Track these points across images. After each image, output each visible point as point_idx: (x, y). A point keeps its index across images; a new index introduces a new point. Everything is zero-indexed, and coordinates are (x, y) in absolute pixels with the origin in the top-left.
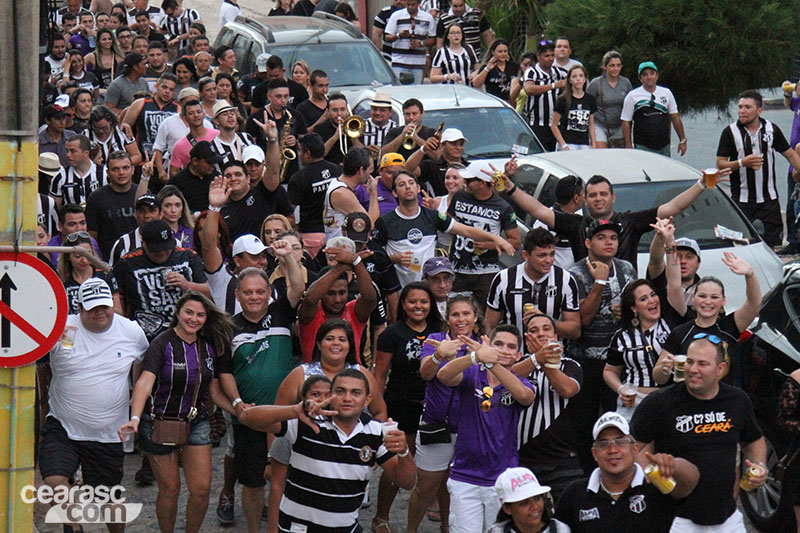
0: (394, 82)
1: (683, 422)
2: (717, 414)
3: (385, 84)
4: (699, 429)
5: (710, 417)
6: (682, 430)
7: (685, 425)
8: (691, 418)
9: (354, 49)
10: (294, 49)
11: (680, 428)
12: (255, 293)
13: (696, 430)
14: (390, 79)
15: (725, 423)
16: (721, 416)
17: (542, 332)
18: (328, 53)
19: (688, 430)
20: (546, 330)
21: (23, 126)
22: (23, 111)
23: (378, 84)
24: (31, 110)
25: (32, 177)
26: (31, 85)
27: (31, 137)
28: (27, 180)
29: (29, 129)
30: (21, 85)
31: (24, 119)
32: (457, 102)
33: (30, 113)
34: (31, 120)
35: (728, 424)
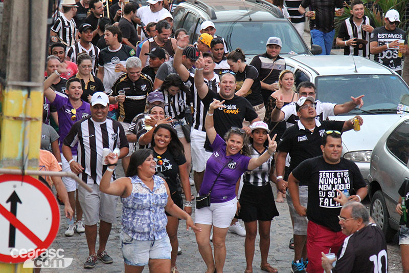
0: (306, 52)
3: (300, 54)
5: (229, 107)
9: (277, 26)
10: (231, 25)
13: (224, 111)
14: (303, 50)
16: (234, 107)
17: (158, 115)
18: (257, 29)
20: (161, 114)
21: (32, 79)
22: (33, 68)
23: (294, 53)
24: (39, 66)
25: (38, 118)
26: (40, 48)
27: (39, 87)
28: (34, 120)
29: (37, 82)
30: (33, 48)
31: (33, 73)
32: (356, 70)
33: (38, 69)
34: (39, 75)
35: (237, 111)
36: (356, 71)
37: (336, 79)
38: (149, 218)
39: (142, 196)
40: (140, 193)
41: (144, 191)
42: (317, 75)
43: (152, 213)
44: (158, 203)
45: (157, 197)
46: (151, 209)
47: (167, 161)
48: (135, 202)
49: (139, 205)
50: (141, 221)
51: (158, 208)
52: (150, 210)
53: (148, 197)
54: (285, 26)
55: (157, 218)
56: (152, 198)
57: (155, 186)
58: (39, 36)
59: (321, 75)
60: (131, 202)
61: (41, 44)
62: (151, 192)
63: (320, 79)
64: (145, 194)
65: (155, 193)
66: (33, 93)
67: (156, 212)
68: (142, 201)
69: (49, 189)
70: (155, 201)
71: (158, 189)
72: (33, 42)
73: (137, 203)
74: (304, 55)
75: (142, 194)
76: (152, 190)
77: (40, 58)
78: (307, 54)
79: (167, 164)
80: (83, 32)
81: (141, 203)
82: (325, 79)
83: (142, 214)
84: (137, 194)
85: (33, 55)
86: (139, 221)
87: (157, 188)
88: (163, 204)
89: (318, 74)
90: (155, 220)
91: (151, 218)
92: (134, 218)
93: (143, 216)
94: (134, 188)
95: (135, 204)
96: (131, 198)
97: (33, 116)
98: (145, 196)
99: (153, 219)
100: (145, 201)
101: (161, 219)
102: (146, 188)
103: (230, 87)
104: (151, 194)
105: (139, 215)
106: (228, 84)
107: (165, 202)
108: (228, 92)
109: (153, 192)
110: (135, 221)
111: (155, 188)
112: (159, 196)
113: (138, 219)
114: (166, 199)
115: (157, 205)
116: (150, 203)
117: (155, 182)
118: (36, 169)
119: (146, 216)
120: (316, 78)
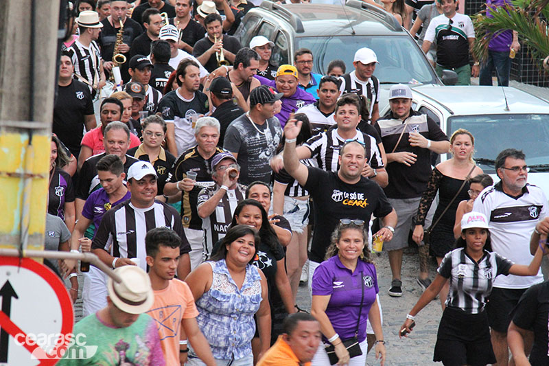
0: (435, 81)
1: (337, 195)
2: (359, 194)
3: (425, 83)
4: (346, 202)
5: (353, 196)
6: (335, 200)
7: (338, 197)
8: (342, 193)
9: (392, 42)
11: (334, 197)
12: (116, 143)
13: (344, 202)
14: (431, 78)
15: (363, 201)
16: (361, 196)
19: (339, 200)
21: (35, 117)
22: (36, 102)
23: (417, 83)
24: (45, 100)
25: (43, 175)
26: (47, 72)
27: (44, 129)
28: (37, 177)
29: (41, 121)
30: (36, 72)
31: (36, 109)
32: (507, 107)
33: (43, 103)
34: (45, 111)
35: (365, 202)
36: (508, 109)
37: (478, 120)
38: (229, 327)
39: (223, 296)
40: (222, 292)
41: (228, 290)
42: (450, 115)
43: (233, 321)
44: (244, 310)
45: (245, 301)
46: (232, 316)
47: (264, 254)
48: (211, 303)
49: (215, 309)
50: (216, 329)
51: (244, 315)
52: (230, 317)
53: (231, 300)
54: (405, 44)
55: (240, 328)
56: (237, 302)
57: (246, 282)
58: (46, 56)
59: (455, 115)
60: (205, 301)
61: (48, 66)
62: (238, 293)
63: (454, 121)
64: (228, 295)
65: (242, 294)
66: (35, 137)
67: (239, 320)
68: (221, 304)
69: (57, 276)
70: (240, 306)
71: (249, 289)
72: (36, 64)
73: (215, 305)
74: (431, 85)
75: (224, 294)
76: (239, 289)
77: (46, 88)
78: (436, 83)
79: (264, 259)
80: (136, 69)
81: (219, 307)
82: (462, 121)
83: (219, 320)
84: (217, 293)
85: (35, 83)
86: (213, 330)
87: (247, 287)
88: (252, 312)
89: (452, 113)
90: (237, 331)
91: (231, 328)
92: (207, 323)
93: (219, 322)
94: (215, 282)
95: (211, 305)
96: (207, 295)
97: (36, 172)
98: (229, 297)
99: (234, 330)
100: (225, 306)
101: (245, 330)
102: (233, 285)
103: (357, 164)
104: (237, 295)
105: (214, 321)
106: (354, 160)
107: (256, 308)
108: (353, 170)
109: (241, 291)
110: (208, 328)
111: (244, 287)
112: (248, 299)
113: (212, 326)
114: (258, 305)
115: (243, 312)
116: (233, 309)
117: (247, 275)
118: (39, 249)
119: (224, 324)
120: (449, 119)
